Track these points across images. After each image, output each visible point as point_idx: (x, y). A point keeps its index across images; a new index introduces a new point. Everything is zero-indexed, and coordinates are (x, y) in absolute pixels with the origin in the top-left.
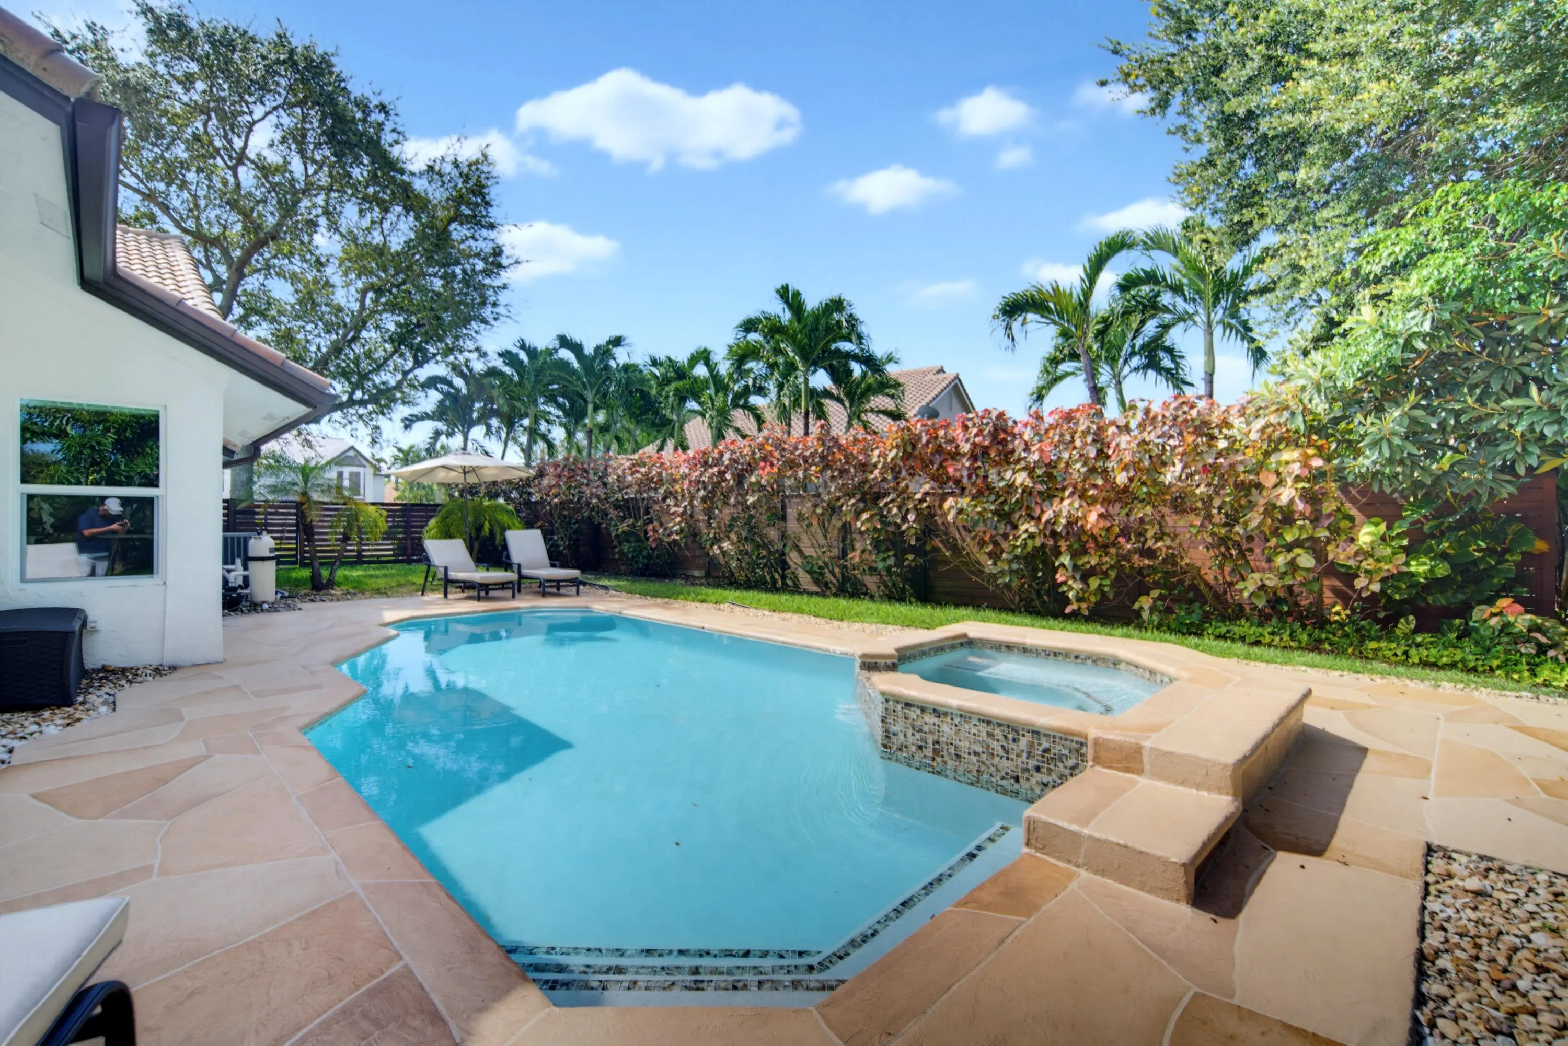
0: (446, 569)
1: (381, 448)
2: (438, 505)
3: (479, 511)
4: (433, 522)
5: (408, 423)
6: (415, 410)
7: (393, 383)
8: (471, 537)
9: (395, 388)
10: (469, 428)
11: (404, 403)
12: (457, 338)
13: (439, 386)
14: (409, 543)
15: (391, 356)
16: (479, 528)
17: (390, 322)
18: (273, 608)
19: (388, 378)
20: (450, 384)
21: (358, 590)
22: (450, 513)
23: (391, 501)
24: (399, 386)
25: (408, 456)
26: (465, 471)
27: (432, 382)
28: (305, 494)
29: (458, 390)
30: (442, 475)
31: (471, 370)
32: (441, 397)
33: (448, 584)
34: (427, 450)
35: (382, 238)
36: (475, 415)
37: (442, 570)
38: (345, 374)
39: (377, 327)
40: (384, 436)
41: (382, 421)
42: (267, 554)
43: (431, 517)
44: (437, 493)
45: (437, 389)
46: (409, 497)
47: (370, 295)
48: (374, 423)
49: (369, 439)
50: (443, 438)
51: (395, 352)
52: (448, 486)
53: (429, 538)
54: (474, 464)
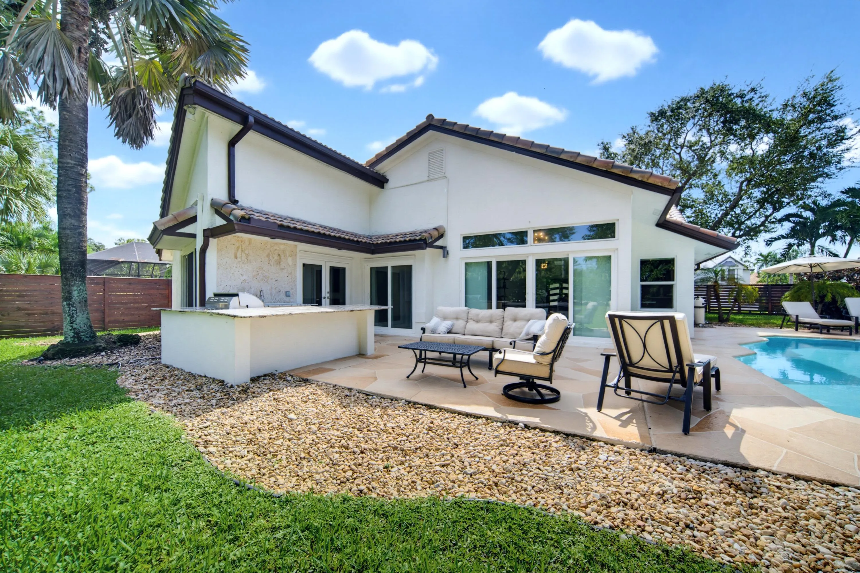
0: (797, 316)
1: (751, 256)
2: (791, 285)
3: (823, 287)
4: (787, 294)
5: (769, 243)
6: (774, 235)
7: (759, 223)
8: (816, 301)
9: (760, 226)
10: (816, 240)
11: (766, 231)
12: (806, 189)
13: (791, 219)
14: (770, 304)
15: (759, 210)
16: (823, 297)
17: (757, 193)
18: (703, 326)
19: (756, 221)
20: (800, 216)
21: (741, 323)
22: (800, 289)
23: (755, 283)
24: (763, 224)
25: (766, 259)
26: (811, 266)
27: (787, 218)
28: (716, 282)
29: (807, 219)
30: (793, 270)
31: (818, 206)
32: (792, 225)
33: (798, 324)
34: (783, 255)
35: (751, 152)
36: (821, 231)
37: (795, 317)
38: (730, 224)
39: (749, 197)
40: (753, 251)
41: (751, 243)
42: (701, 305)
43: (786, 291)
44: (789, 278)
45: (790, 221)
46: (768, 281)
47: (745, 183)
48: (746, 244)
49: (744, 253)
50: (795, 247)
51: (761, 208)
52: (798, 275)
53: (785, 301)
54: (818, 262)
